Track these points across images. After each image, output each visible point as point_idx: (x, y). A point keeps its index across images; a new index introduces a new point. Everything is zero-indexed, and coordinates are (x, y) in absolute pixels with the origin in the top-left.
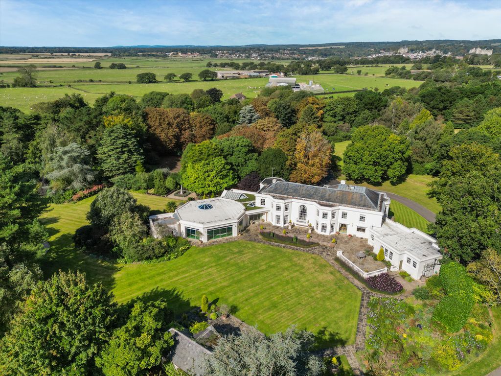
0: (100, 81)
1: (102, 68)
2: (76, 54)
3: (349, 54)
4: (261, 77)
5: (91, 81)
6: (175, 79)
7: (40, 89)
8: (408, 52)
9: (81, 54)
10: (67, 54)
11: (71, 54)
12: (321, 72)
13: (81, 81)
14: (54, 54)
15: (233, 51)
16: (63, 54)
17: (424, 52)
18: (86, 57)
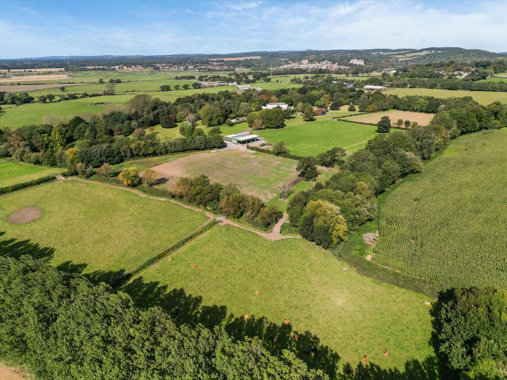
0: (138, 91)
1: (104, 83)
3: (266, 65)
4: (225, 85)
6: (180, 88)
7: (118, 96)
8: (308, 63)
12: (257, 81)
14: (11, 70)
15: (170, 64)
17: (319, 63)
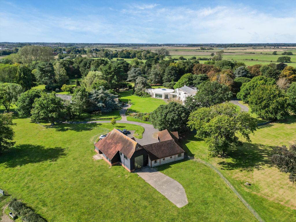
1: (277, 54)
2: (279, 47)
5: (252, 60)
9: (282, 47)
10: (273, 47)
11: (276, 47)
13: (247, 60)
16: (271, 47)
18: (285, 48)
